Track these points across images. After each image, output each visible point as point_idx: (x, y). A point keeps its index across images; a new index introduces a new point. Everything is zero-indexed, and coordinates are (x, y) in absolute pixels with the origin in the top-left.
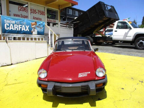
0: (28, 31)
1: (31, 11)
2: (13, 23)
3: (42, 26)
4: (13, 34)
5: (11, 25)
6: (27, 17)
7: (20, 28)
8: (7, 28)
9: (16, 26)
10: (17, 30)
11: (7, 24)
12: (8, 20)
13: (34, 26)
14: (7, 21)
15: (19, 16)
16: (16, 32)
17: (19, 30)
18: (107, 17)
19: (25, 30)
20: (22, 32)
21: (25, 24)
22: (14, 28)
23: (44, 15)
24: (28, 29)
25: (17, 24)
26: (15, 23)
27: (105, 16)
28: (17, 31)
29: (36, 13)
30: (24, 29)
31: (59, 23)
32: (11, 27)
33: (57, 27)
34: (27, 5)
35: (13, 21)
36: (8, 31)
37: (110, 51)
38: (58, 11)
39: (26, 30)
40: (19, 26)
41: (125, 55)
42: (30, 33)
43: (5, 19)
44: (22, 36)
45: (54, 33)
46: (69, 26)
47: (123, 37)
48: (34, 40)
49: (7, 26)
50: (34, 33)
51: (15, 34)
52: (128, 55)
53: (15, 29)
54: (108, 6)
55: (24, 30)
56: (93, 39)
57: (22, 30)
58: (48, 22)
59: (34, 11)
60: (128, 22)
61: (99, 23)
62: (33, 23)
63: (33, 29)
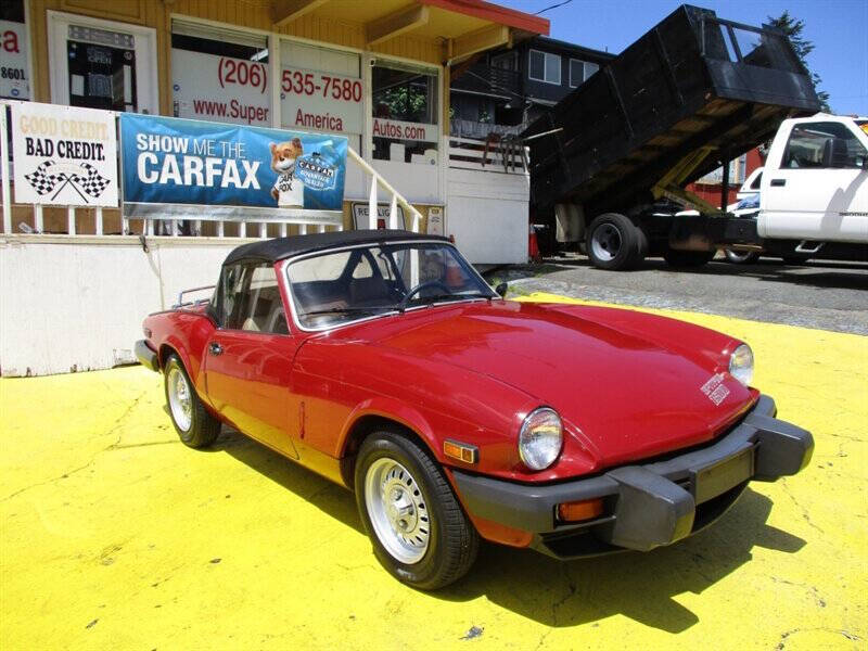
0: (257, 186)
1: (285, 79)
2: (177, 150)
3: (330, 161)
4: (179, 207)
5: (170, 159)
6: (260, 114)
7: (211, 173)
8: (149, 176)
9: (194, 165)
10: (200, 183)
11: (146, 155)
12: (154, 134)
13: (287, 162)
14: (151, 137)
15: (221, 110)
16: (195, 197)
17: (210, 183)
19: (238, 185)
20: (222, 196)
21: (238, 150)
22: (182, 173)
23: (357, 100)
24: (252, 181)
25: (197, 155)
26: (190, 147)
27: (714, 94)
28: (195, 189)
29: (310, 93)
30: (231, 180)
31: (444, 141)
32: (165, 169)
33: (433, 162)
35: (180, 140)
36: (153, 193)
38: (436, 72)
39: (246, 186)
40: (210, 162)
42: (265, 198)
43: (141, 130)
44: (222, 214)
45: (397, 197)
46: (498, 157)
47: (822, 215)
48: (284, 234)
49: (150, 167)
50: (285, 198)
51: (190, 208)
53: (188, 182)
55: (232, 185)
56: (647, 233)
57: (225, 184)
58: (375, 140)
59: (299, 82)
60: (858, 123)
61: (680, 133)
62: (283, 146)
63: (280, 179)
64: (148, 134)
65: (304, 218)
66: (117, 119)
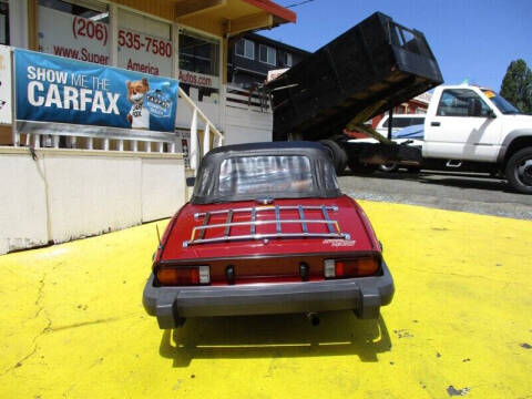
0: (117, 112)
1: (120, 36)
2: (59, 81)
3: (167, 96)
5: (53, 88)
6: (104, 60)
7: (84, 100)
8: (36, 100)
9: (71, 94)
10: (76, 108)
11: (35, 83)
12: (41, 67)
13: (138, 95)
14: (39, 70)
15: (75, 55)
17: (83, 108)
18: (403, 72)
19: (104, 111)
20: (92, 119)
21: (104, 84)
22: (62, 100)
23: (169, 56)
24: (114, 108)
25: (74, 86)
26: (69, 79)
27: (397, 67)
28: (72, 112)
29: (138, 49)
30: (99, 107)
31: (223, 88)
32: (50, 95)
33: (216, 102)
34: (105, 15)
35: (62, 74)
36: (40, 112)
37: (418, 198)
38: (219, 41)
39: (109, 112)
40: (84, 92)
41: (477, 212)
42: (123, 121)
44: (92, 132)
45: (209, 125)
46: (258, 101)
47: (463, 145)
48: (136, 149)
49: (37, 93)
50: (137, 122)
52: (489, 213)
53: (67, 106)
54: (404, 32)
55: (99, 110)
57: (94, 110)
58: (180, 84)
59: (130, 40)
60: (483, 91)
61: (370, 92)
62: (136, 83)
63: (133, 108)
64: (36, 67)
65: (150, 137)
66: (12, 53)
